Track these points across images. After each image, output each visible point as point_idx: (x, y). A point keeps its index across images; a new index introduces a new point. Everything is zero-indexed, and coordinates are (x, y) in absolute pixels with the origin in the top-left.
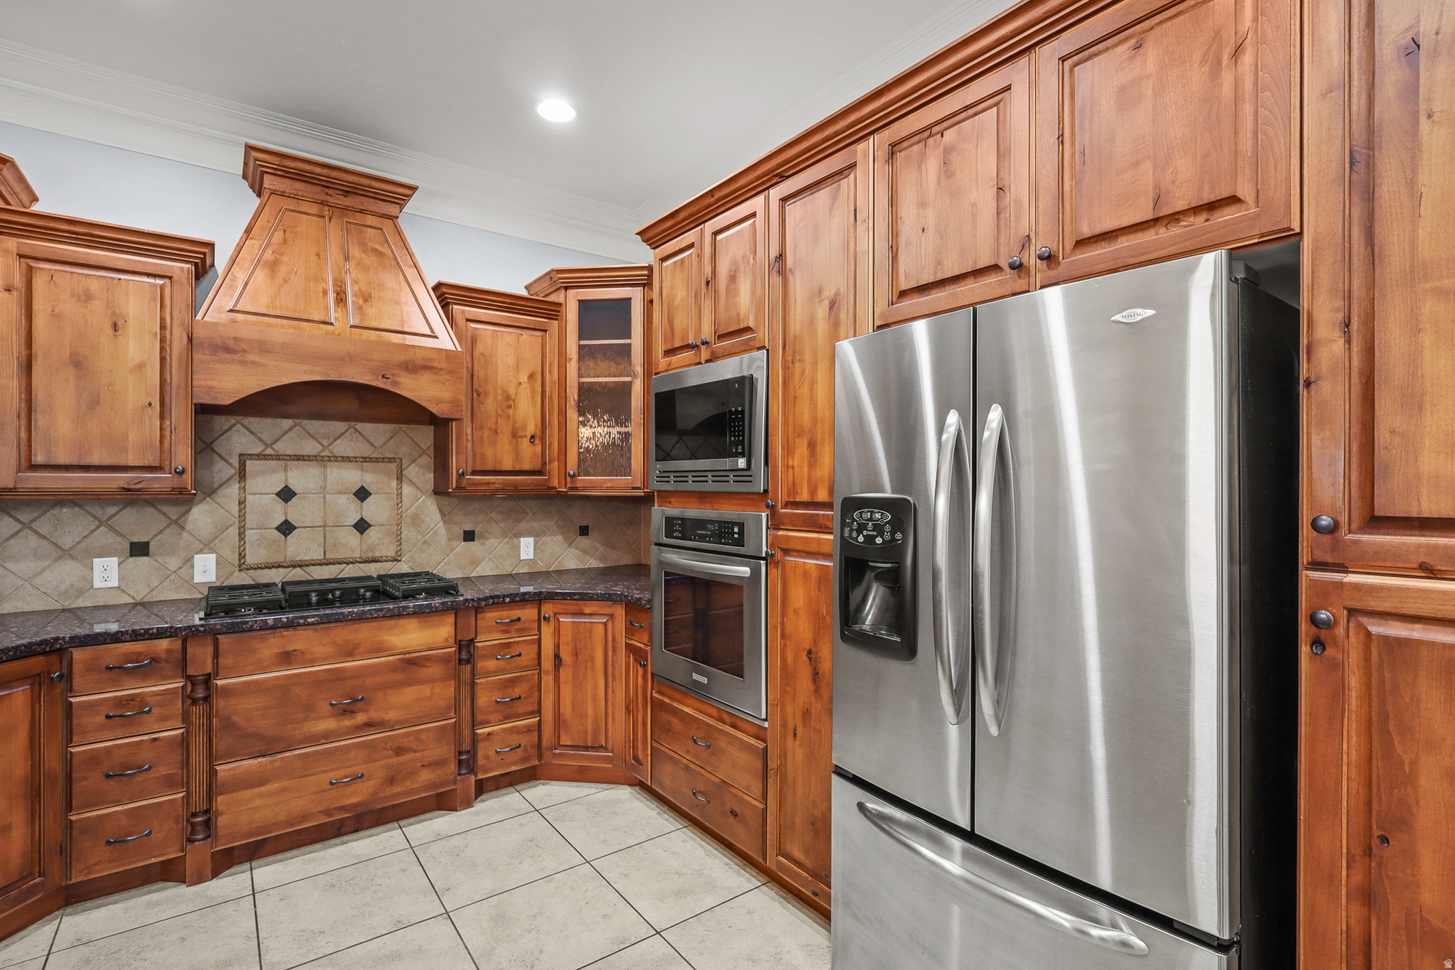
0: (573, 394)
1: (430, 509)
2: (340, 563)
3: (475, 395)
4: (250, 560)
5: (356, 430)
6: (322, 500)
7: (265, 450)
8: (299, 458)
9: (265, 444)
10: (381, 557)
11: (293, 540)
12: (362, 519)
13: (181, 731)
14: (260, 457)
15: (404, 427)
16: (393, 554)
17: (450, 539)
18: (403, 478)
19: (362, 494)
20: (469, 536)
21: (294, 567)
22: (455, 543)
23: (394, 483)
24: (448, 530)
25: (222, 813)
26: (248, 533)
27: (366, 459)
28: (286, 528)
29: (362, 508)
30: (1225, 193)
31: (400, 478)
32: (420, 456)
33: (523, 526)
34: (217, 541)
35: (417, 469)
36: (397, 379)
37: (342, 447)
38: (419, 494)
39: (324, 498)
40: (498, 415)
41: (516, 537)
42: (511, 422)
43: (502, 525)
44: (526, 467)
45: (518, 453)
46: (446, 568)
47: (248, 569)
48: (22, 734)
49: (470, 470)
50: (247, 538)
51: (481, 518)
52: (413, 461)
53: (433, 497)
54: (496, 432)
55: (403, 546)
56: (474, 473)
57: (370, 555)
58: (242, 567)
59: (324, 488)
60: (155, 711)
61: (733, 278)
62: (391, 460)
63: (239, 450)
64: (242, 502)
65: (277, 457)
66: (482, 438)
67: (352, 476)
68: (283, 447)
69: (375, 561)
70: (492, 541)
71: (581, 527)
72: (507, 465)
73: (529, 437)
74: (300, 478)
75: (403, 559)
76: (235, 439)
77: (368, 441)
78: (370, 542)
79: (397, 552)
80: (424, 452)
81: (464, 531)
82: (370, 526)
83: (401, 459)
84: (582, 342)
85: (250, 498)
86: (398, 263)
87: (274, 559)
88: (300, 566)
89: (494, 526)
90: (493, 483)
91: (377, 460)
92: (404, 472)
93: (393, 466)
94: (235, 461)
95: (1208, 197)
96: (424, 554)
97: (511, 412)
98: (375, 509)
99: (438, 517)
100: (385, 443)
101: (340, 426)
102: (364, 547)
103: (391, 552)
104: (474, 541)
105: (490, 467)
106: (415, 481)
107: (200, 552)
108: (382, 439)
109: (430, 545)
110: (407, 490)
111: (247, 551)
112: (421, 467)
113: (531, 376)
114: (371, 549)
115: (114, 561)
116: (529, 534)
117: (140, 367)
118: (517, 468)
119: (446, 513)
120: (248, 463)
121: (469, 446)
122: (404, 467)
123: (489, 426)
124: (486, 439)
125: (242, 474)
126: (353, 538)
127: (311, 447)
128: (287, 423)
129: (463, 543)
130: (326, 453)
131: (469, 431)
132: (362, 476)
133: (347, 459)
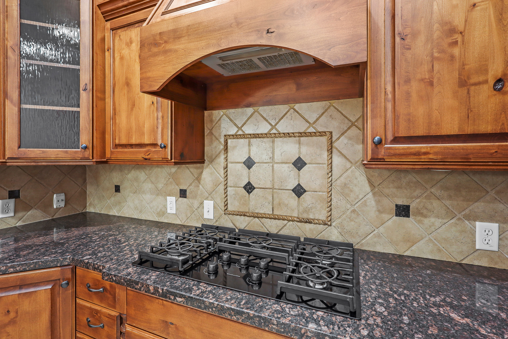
1: (359, 182)
2: (284, 220)
3: (398, 39)
4: (230, 208)
5: (295, 110)
6: (271, 168)
7: (238, 131)
8: (256, 136)
9: (237, 127)
10: (313, 220)
11: (253, 197)
12: (299, 185)
14: (235, 136)
15: (335, 103)
16: (324, 218)
17: (380, 212)
18: (334, 150)
19: (299, 164)
20: (403, 211)
21: (255, 217)
22: (385, 216)
23: (325, 154)
24: (378, 202)
26: (229, 189)
27: (302, 134)
28: (249, 188)
29: (299, 176)
31: (330, 150)
32: (349, 128)
33: (479, 207)
34: (214, 193)
35: (346, 141)
36: (281, 31)
37: (282, 127)
38: (348, 165)
39: (273, 166)
40: (433, 59)
41: (469, 220)
42: (457, 65)
43: (448, 203)
45: (469, 110)
46: (375, 240)
47: (230, 214)
48: (45, 317)
49: (390, 137)
50: (228, 193)
51: (418, 192)
52: (343, 134)
53: (362, 168)
54: (431, 84)
55: (334, 212)
56: (396, 140)
57: (305, 216)
58: (226, 211)
59: (273, 158)
60: (106, 327)
62: (322, 134)
63: (224, 133)
64: (226, 168)
65: (244, 136)
66: (408, 94)
67: (291, 149)
68: (248, 130)
69: (308, 221)
70: (433, 220)
73: (492, 82)
74: (259, 151)
75: (334, 224)
76: (222, 125)
77: (304, 118)
78: (305, 205)
79: (327, 217)
80: (353, 124)
81: (397, 205)
82: (305, 191)
83: (331, 133)
85: (229, 165)
87: (242, 210)
88: (258, 217)
89: (436, 203)
90: (426, 153)
91: (311, 135)
92: (335, 145)
93: (324, 140)
94: (222, 140)
96: (353, 223)
97: (456, 51)
98: (312, 177)
99: (367, 188)
100: (317, 119)
101: (283, 108)
102: (301, 209)
103: (322, 215)
104: (409, 217)
106: (344, 152)
107: (207, 199)
108: (315, 116)
109: (358, 215)
110: (337, 160)
111: (229, 201)
112: (350, 139)
114: (307, 210)
115: (173, 199)
116: (491, 219)
119: (376, 185)
120: (229, 141)
121: (390, 106)
122: (334, 139)
123: (419, 76)
124: (414, 96)
125: (226, 149)
126: (293, 200)
127: (264, 128)
128: (250, 110)
129: (395, 218)
130: (274, 131)
131: (389, 88)
132: (299, 148)
133: (288, 135)
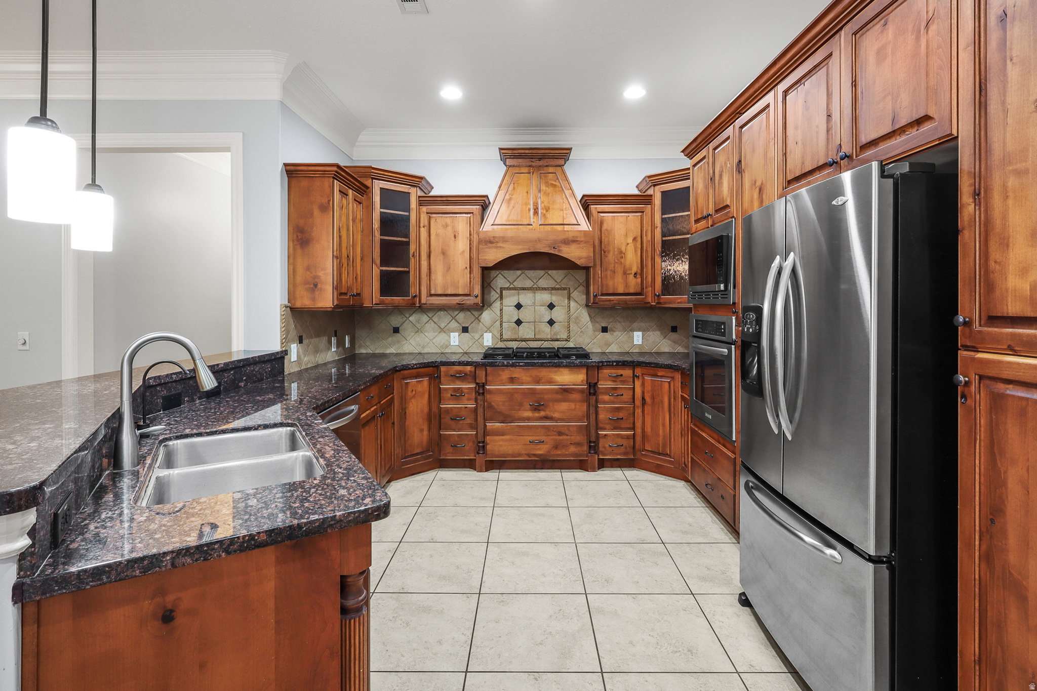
0: (658, 247)
1: (584, 316)
2: (542, 341)
3: (603, 252)
4: (505, 337)
5: (548, 274)
6: (533, 309)
7: (510, 285)
8: (524, 289)
9: (510, 282)
10: (560, 339)
11: (522, 328)
12: (551, 319)
13: (475, 406)
14: (508, 289)
15: (571, 271)
16: (566, 337)
17: (594, 331)
18: (571, 298)
19: (551, 306)
20: (605, 330)
21: (522, 341)
22: (597, 333)
23: (566, 301)
24: (593, 326)
25: (488, 444)
26: (504, 324)
27: (553, 289)
28: (519, 322)
29: (551, 313)
30: (922, 114)
31: (569, 298)
32: (579, 286)
33: (635, 325)
34: (492, 327)
35: (577, 293)
36: (560, 249)
37: (543, 283)
38: (579, 307)
39: (535, 308)
40: (615, 262)
41: (631, 331)
42: (623, 266)
43: (623, 324)
44: (632, 291)
45: (627, 283)
46: (592, 346)
47: (504, 341)
48: (426, 396)
49: (600, 294)
50: (503, 327)
51: (611, 320)
52: (576, 289)
53: (585, 307)
54: (614, 272)
55: (571, 333)
56: (602, 295)
57: (555, 337)
58: (502, 340)
59: (534, 303)
60: (466, 395)
61: (721, 176)
62: (564, 289)
63: (500, 286)
64: (501, 310)
65: (515, 289)
66: (607, 275)
67: (546, 297)
68: (517, 284)
69: (557, 340)
70: (617, 333)
71: (672, 327)
72: (621, 291)
73: (633, 274)
74: (526, 298)
75: (571, 340)
76: (499, 281)
77: (554, 279)
78: (555, 331)
79: (568, 336)
80: (581, 284)
81: (602, 327)
82: (555, 322)
83: (569, 288)
84: (664, 216)
85: (504, 308)
86: (563, 189)
87: (513, 337)
88: (525, 341)
89: (619, 325)
90: (613, 300)
91: (558, 289)
92: (571, 295)
93: (566, 292)
94: (499, 291)
95: (916, 116)
96: (581, 338)
97: (623, 260)
98: (558, 314)
99: (588, 319)
100: (562, 280)
101: (541, 272)
102: (552, 333)
103: (565, 337)
104: (607, 332)
105: (611, 291)
106: (576, 299)
107: (486, 332)
108: (561, 278)
109: (584, 334)
110: (572, 304)
111: (503, 332)
112: (579, 292)
113: (635, 239)
114: (556, 334)
115: (457, 334)
116: (639, 330)
117: (463, 252)
118: (627, 291)
119: (593, 316)
120: (504, 291)
121: (600, 280)
122: (571, 292)
123: (610, 269)
124: (609, 276)
125: (501, 297)
126: (547, 329)
127: (529, 284)
128: (519, 272)
129: (601, 333)
130: (535, 286)
131: (600, 272)
132: (551, 297)
133: (544, 289)
